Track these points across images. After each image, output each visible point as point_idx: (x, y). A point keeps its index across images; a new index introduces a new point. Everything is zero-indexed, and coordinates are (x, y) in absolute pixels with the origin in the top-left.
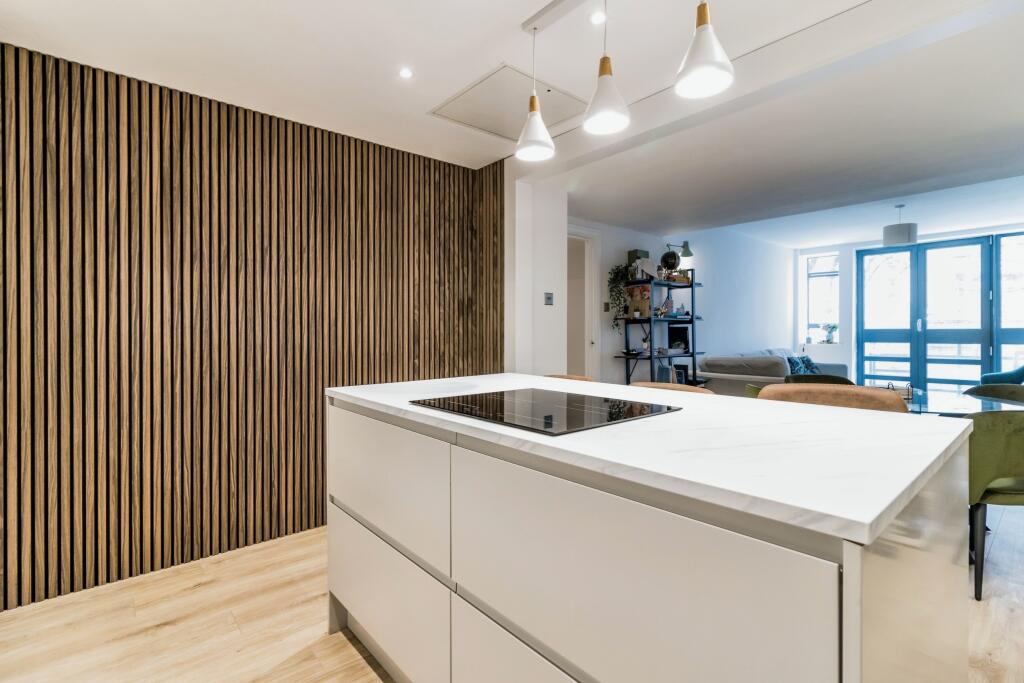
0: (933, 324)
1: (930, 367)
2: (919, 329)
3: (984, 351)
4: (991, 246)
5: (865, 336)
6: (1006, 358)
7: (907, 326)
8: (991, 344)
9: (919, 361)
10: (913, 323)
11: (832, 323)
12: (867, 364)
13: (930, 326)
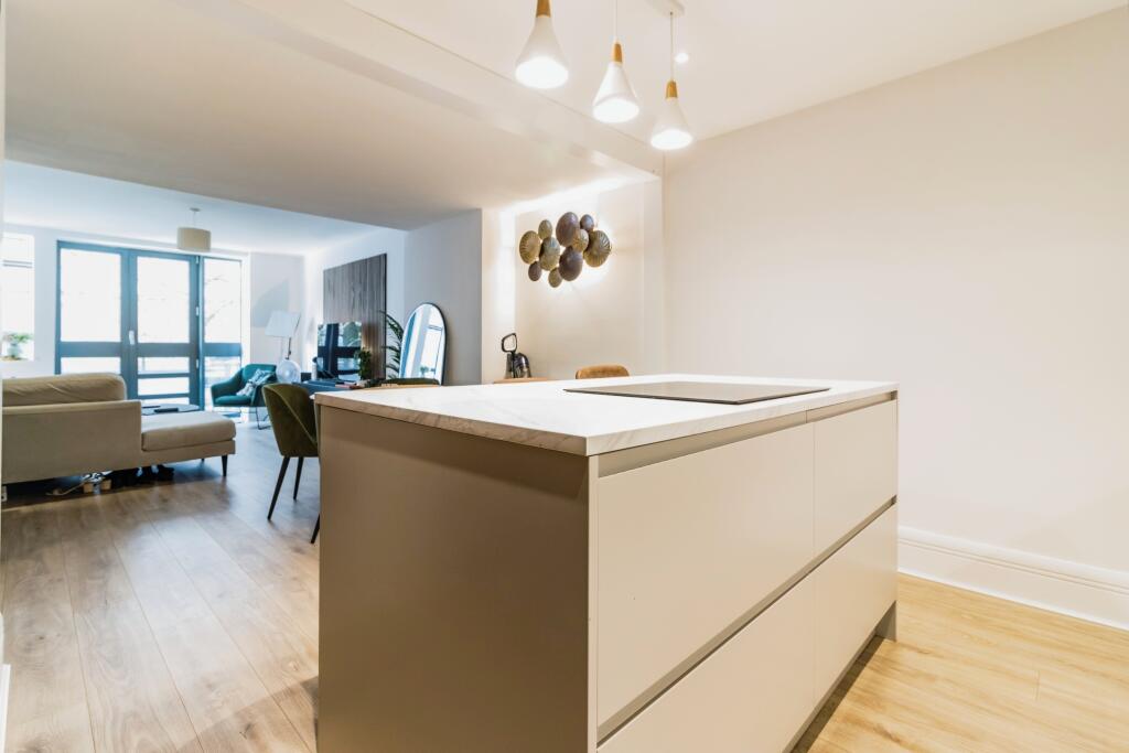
0: (144, 338)
1: (141, 382)
2: (132, 342)
3: (192, 364)
5: (64, 350)
6: (209, 371)
7: (117, 339)
8: (198, 358)
10: (124, 334)
11: (20, 332)
13: (141, 340)
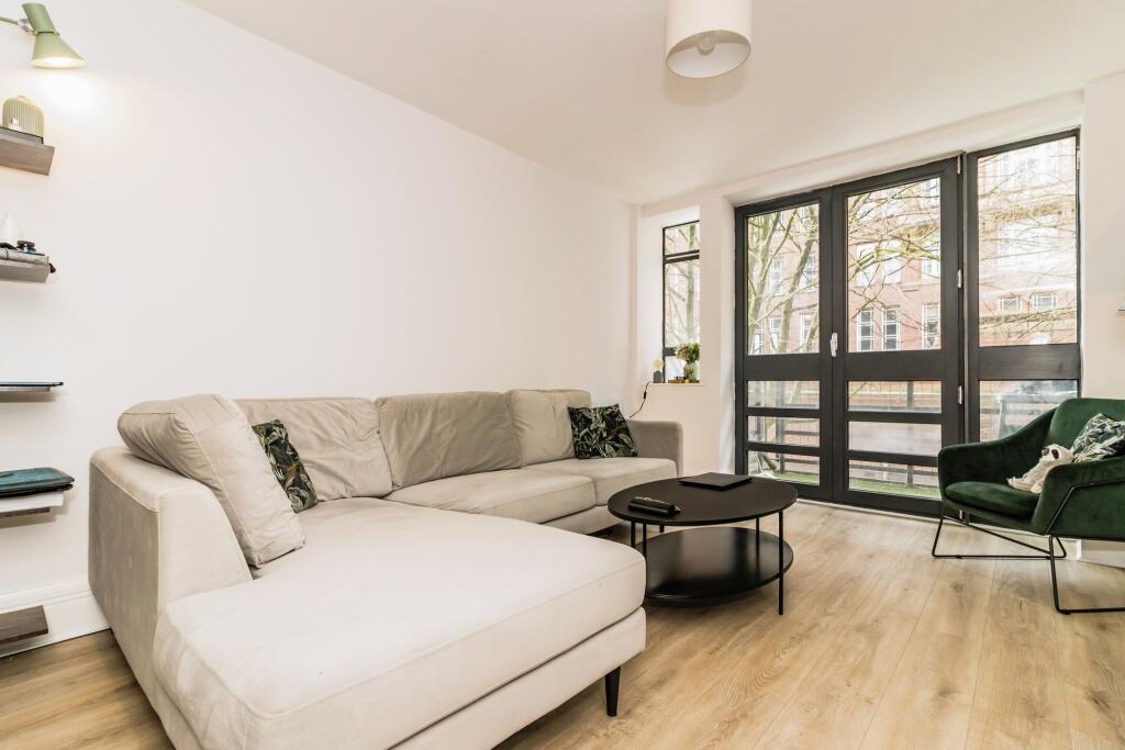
1: (855, 427)
2: (834, 353)
3: (948, 396)
4: (960, 177)
6: (987, 411)
8: (960, 381)
9: (835, 415)
12: (752, 420)
